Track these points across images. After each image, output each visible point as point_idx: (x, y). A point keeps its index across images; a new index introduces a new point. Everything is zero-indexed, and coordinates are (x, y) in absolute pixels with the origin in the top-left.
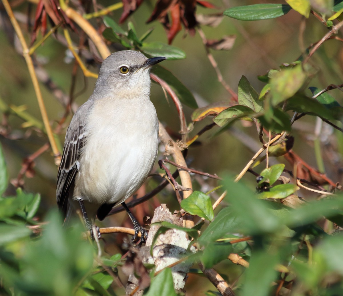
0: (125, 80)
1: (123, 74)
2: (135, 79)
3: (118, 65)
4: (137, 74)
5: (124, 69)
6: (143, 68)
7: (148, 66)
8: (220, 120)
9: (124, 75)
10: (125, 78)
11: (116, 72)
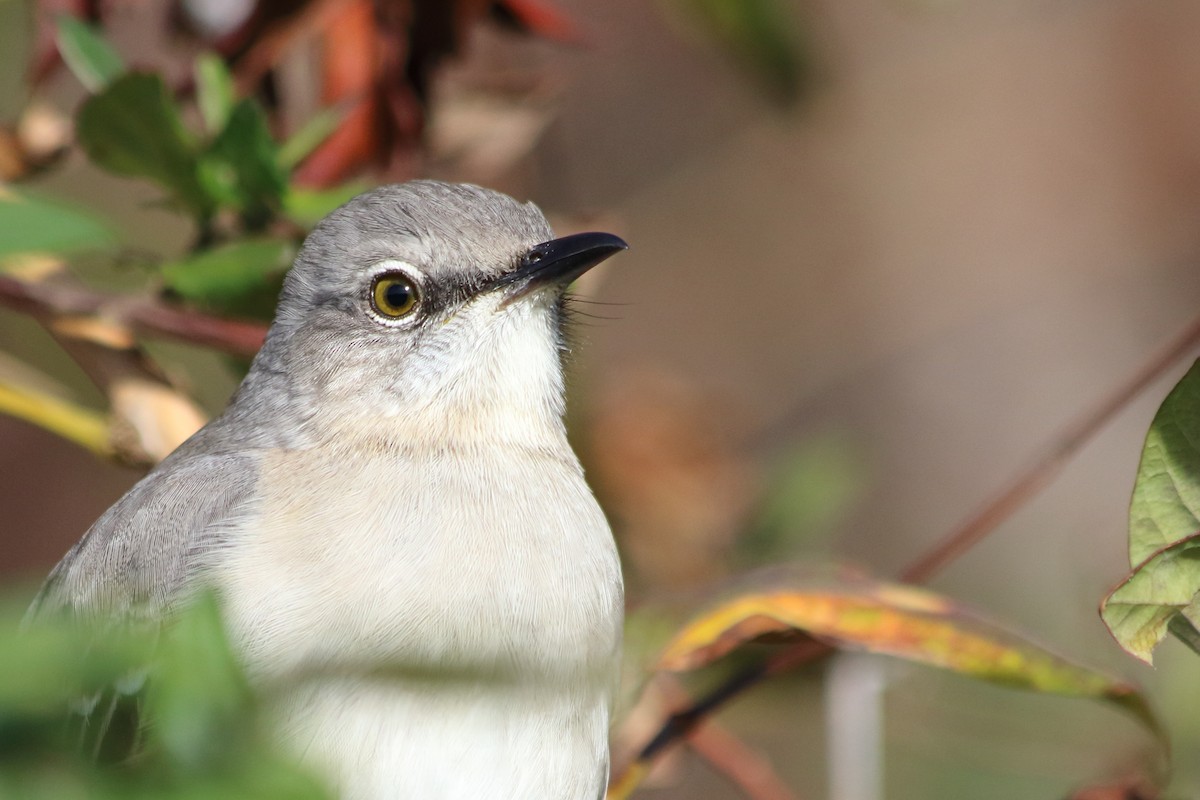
0: (383, 353)
1: (382, 321)
2: (437, 354)
3: (367, 264)
4: (454, 328)
5: (396, 294)
6: (498, 294)
7: (525, 282)
8: (1136, 608)
9: (389, 323)
10: (389, 344)
11: (345, 302)
